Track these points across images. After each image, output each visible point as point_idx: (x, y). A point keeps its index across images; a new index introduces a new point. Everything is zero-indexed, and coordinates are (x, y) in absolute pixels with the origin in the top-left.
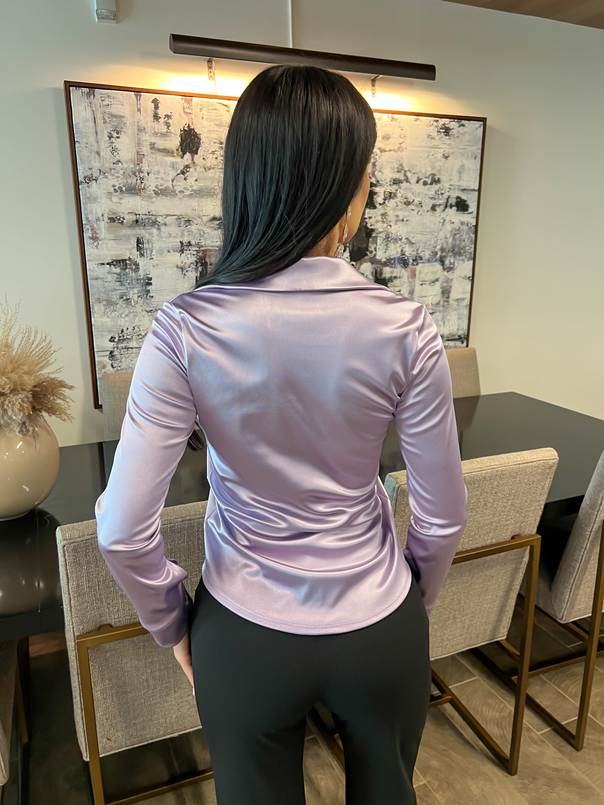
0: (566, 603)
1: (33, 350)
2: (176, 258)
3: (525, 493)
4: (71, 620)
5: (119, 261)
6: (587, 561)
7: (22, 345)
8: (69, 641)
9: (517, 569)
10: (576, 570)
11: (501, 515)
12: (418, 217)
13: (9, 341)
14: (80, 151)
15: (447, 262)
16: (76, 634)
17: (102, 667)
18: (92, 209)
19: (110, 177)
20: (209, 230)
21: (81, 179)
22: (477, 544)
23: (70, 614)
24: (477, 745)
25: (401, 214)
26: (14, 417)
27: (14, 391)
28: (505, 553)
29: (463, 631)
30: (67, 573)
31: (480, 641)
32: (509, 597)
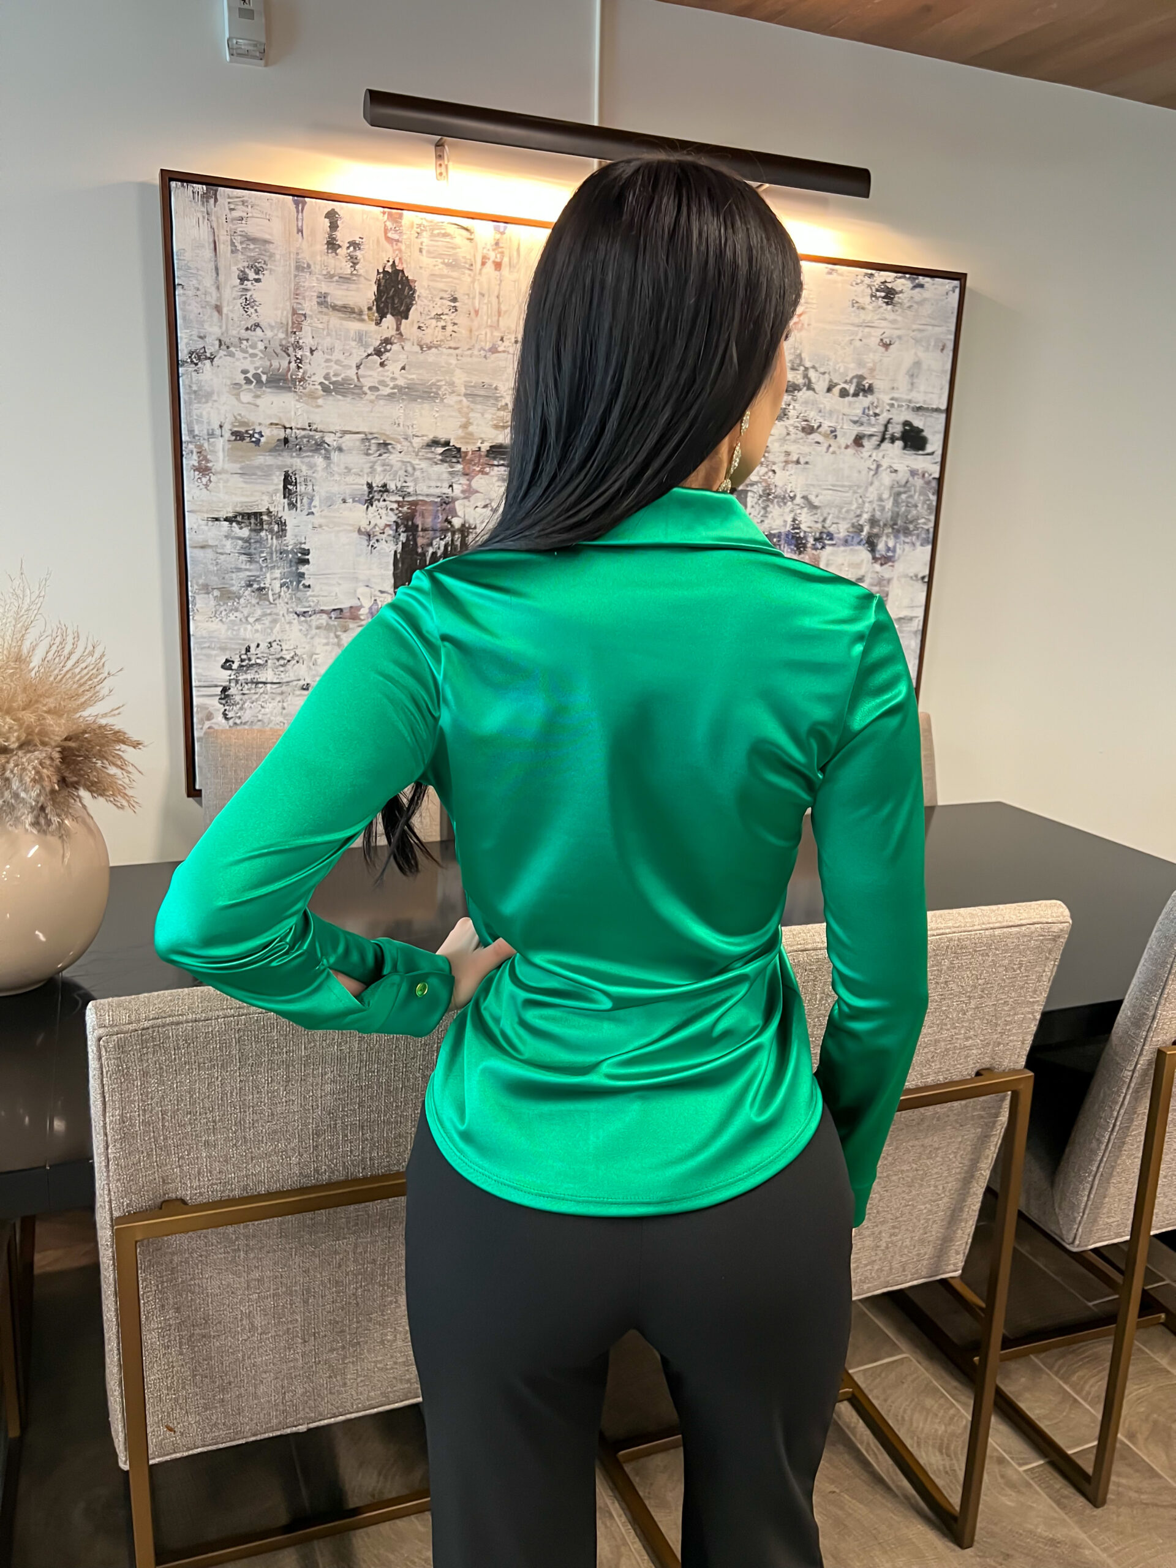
0: (1082, 1210)
1: (69, 671)
2: (360, 515)
3: (1006, 986)
4: (106, 1187)
5: (248, 516)
6: (1126, 1129)
7: (47, 660)
8: (102, 1228)
9: (986, 1137)
11: (955, 1028)
12: (829, 458)
13: (25, 651)
14: (184, 303)
15: (881, 547)
16: (116, 1214)
17: (163, 1282)
18: (201, 414)
19: (239, 354)
20: (424, 465)
21: (183, 355)
23: (105, 1174)
24: (898, 1487)
25: (795, 450)
26: (23, 795)
27: (25, 745)
28: (963, 1102)
29: (876, 1254)
30: (103, 1092)
31: (909, 1277)
32: (968, 1193)
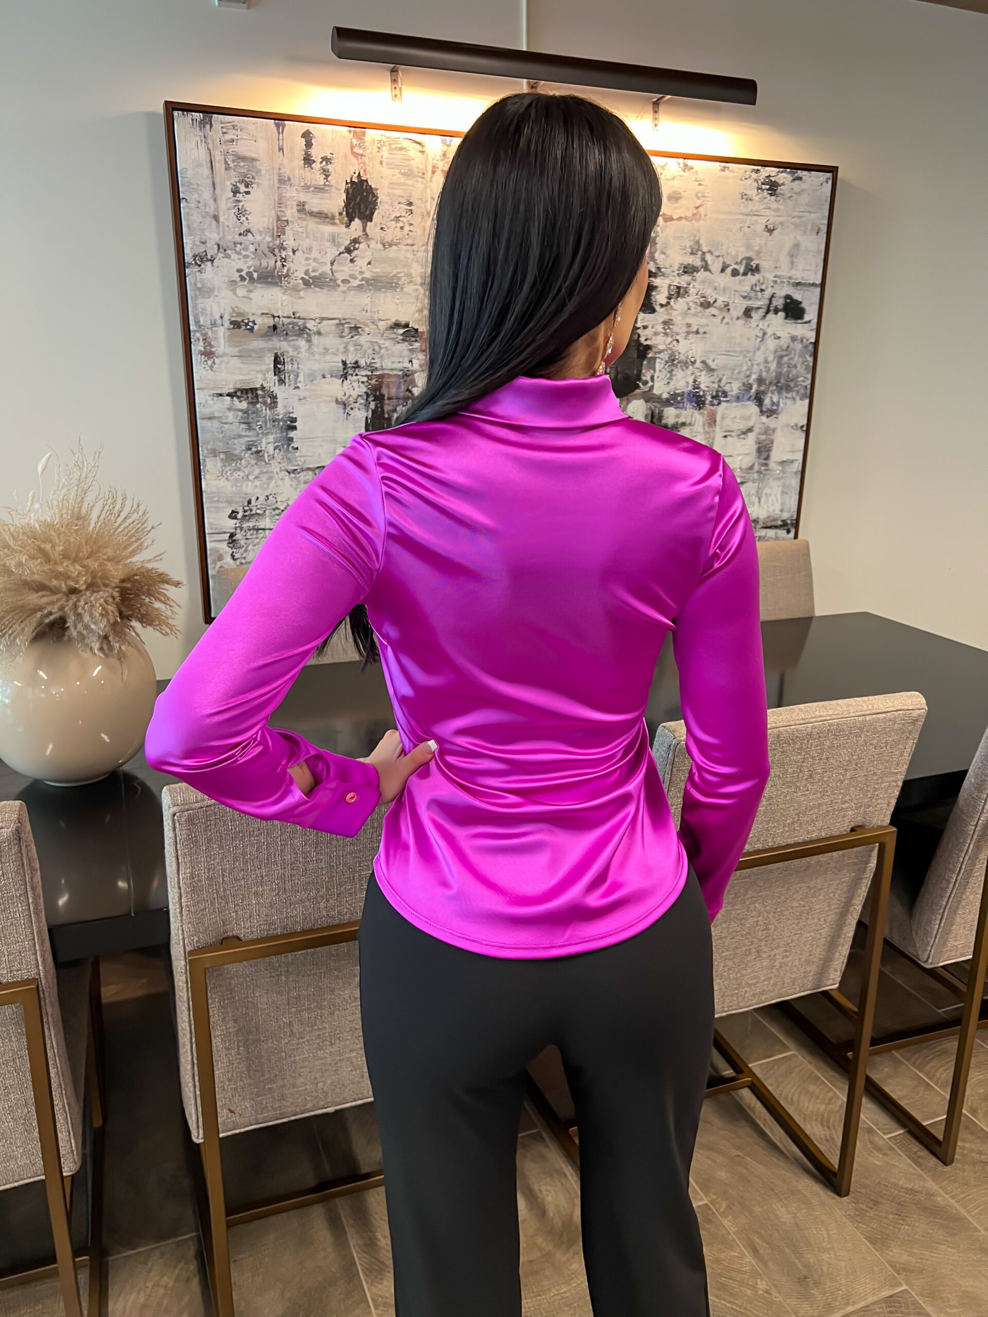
0: (934, 936)
1: (120, 525)
2: (336, 388)
3: (874, 761)
4: (180, 928)
5: (245, 391)
6: (969, 873)
7: (102, 517)
8: (177, 959)
9: (858, 879)
10: (951, 886)
11: (834, 794)
12: (723, 328)
13: (84, 511)
14: (188, 213)
15: (767, 402)
16: (188, 949)
17: (224, 1000)
18: (205, 307)
19: (234, 256)
20: (388, 344)
21: (188, 258)
22: (796, 837)
23: (179, 918)
24: (790, 1151)
25: (695, 322)
26: (93, 626)
27: (92, 586)
28: (841, 852)
29: (772, 972)
30: (177, 855)
31: (798, 989)
32: (845, 923)
